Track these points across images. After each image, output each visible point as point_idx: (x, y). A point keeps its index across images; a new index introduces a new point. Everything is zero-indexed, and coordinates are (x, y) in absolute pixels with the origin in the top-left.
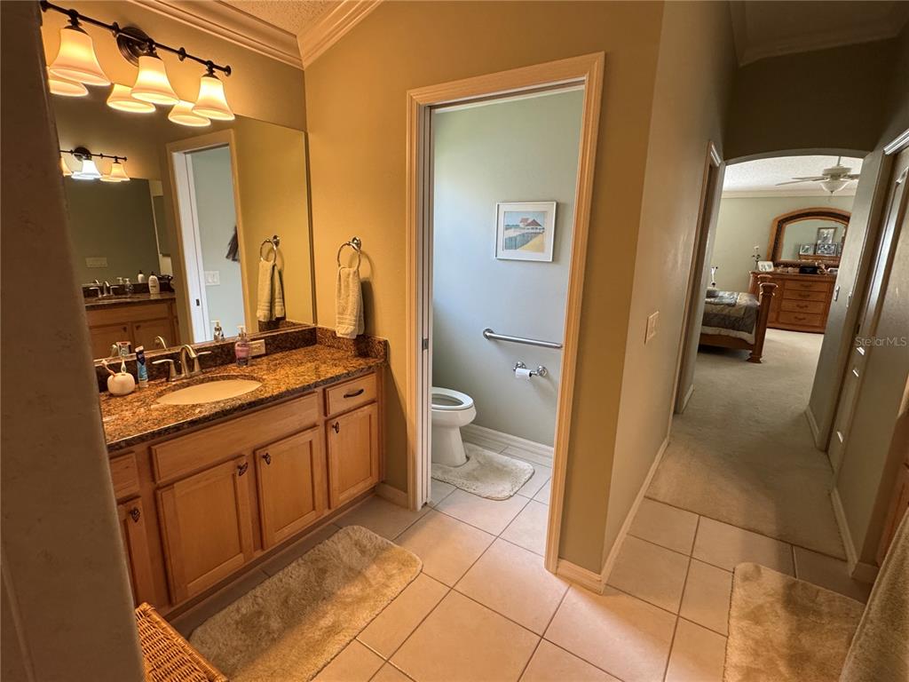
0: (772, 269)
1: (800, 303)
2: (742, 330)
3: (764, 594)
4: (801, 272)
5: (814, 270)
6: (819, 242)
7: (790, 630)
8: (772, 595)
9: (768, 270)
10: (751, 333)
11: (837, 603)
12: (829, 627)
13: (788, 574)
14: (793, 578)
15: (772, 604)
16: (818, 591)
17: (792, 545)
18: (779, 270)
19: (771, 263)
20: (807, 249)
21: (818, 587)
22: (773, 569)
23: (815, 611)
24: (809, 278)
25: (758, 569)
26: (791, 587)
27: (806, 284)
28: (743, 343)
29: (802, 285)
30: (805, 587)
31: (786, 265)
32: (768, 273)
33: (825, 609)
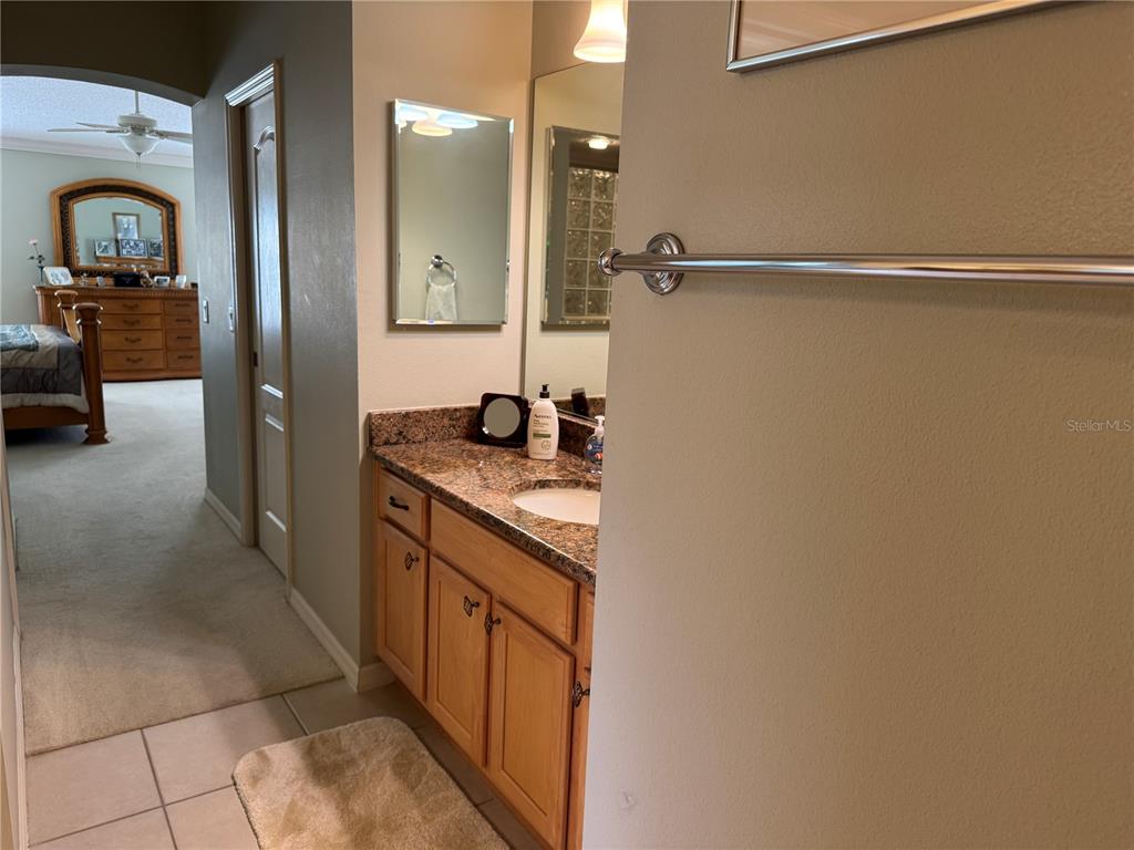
0: (70, 281)
1: (129, 335)
2: (63, 392)
3: (287, 784)
4: (117, 284)
5: (135, 279)
6: (120, 236)
7: (337, 808)
8: (296, 779)
9: (64, 283)
10: (80, 395)
11: (362, 734)
12: (369, 770)
13: (297, 737)
14: (305, 738)
15: (302, 790)
16: (338, 734)
17: (282, 694)
18: (84, 281)
19: (66, 270)
20: (106, 247)
21: (336, 729)
22: (280, 742)
23: (348, 762)
24: (131, 294)
25: (262, 756)
26: (309, 752)
27: (128, 303)
28: (70, 415)
29: (125, 306)
30: (324, 740)
31: (92, 273)
32: (65, 288)
33: (355, 752)
